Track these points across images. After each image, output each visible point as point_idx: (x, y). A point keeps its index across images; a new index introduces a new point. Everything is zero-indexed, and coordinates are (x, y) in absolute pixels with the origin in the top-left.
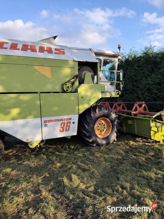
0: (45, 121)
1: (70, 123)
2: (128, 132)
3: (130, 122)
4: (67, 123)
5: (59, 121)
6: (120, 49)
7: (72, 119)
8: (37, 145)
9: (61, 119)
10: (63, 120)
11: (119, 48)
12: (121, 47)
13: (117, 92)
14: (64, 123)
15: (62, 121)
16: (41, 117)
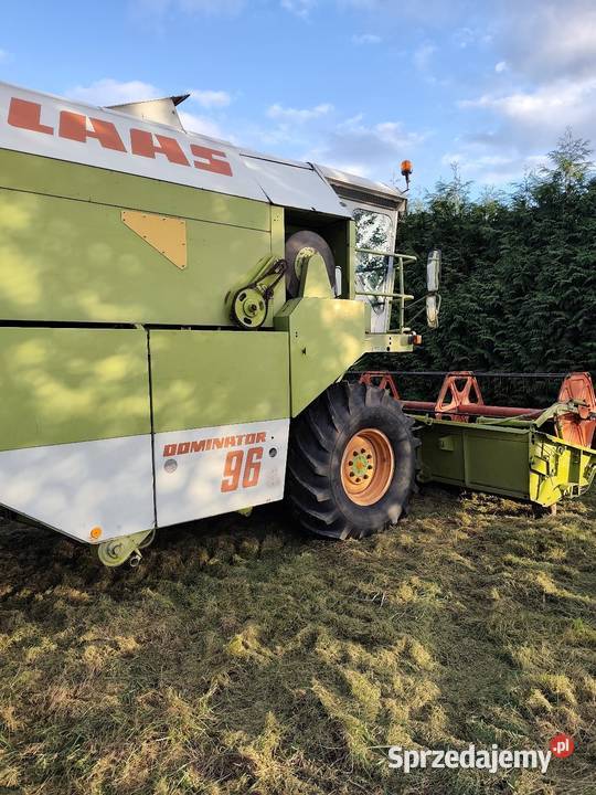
0: (167, 448)
1: (259, 451)
2: (432, 478)
3: (446, 443)
4: (251, 452)
5: (219, 446)
6: (410, 176)
7: (268, 438)
8: (134, 554)
9: (227, 439)
10: (236, 440)
11: (406, 173)
12: (413, 168)
13: (406, 332)
14: (240, 455)
15: (233, 444)
16: (152, 433)
